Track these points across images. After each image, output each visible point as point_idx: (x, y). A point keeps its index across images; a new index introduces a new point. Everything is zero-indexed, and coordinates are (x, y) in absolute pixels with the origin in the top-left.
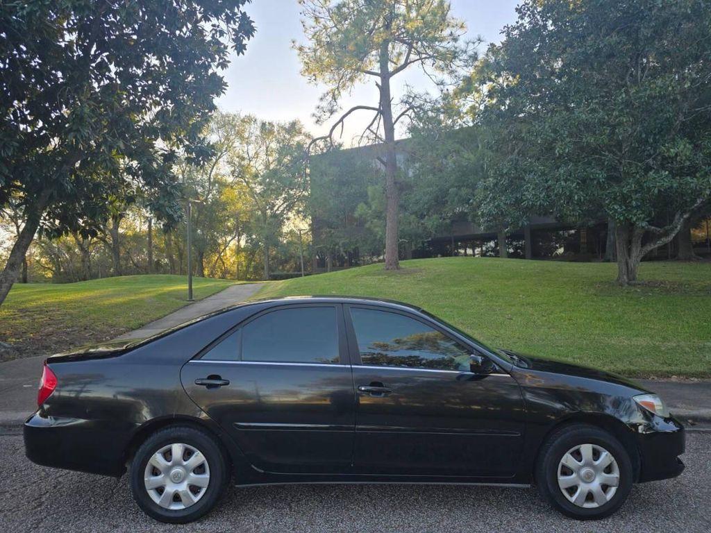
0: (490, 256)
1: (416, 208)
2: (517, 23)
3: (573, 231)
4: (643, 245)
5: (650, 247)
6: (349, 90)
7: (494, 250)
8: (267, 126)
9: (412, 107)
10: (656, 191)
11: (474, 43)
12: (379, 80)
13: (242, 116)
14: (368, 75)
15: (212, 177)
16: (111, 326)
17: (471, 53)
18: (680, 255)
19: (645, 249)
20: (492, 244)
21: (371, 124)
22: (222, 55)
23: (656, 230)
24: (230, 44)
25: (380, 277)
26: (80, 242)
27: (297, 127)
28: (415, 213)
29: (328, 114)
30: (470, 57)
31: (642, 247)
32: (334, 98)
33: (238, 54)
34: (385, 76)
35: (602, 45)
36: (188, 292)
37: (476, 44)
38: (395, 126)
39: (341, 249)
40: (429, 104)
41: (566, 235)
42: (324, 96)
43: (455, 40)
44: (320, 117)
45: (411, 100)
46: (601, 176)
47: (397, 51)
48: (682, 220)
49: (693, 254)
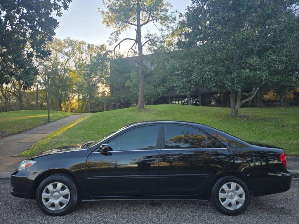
0: (186, 104)
1: (154, 84)
2: (192, 5)
3: (219, 95)
4: (241, 100)
5: (244, 101)
6: (124, 31)
7: (187, 102)
8: (91, 46)
9: (150, 40)
10: (244, 77)
11: (174, 13)
12: (136, 27)
13: (80, 41)
14: (132, 25)
15: (66, 67)
16: (4, 133)
17: (173, 17)
18: (258, 105)
19: (242, 102)
20: (186, 99)
21: (133, 47)
22: (58, 10)
23: (246, 94)
24: (61, 5)
25: (135, 112)
26: (4, 94)
27: (104, 47)
28: (154, 86)
29: (114, 41)
30: (173, 19)
31: (241, 101)
32: (117, 34)
33: (65, 10)
34: (139, 26)
35: (224, 16)
36: (47, 118)
37: (175, 13)
38: (143, 48)
39: (122, 100)
40: (156, 39)
41: (216, 96)
42: (113, 33)
43: (167, 11)
44: (111, 42)
45: (149, 37)
46: (223, 70)
47: (144, 15)
48: (256, 90)
49: (263, 105)
